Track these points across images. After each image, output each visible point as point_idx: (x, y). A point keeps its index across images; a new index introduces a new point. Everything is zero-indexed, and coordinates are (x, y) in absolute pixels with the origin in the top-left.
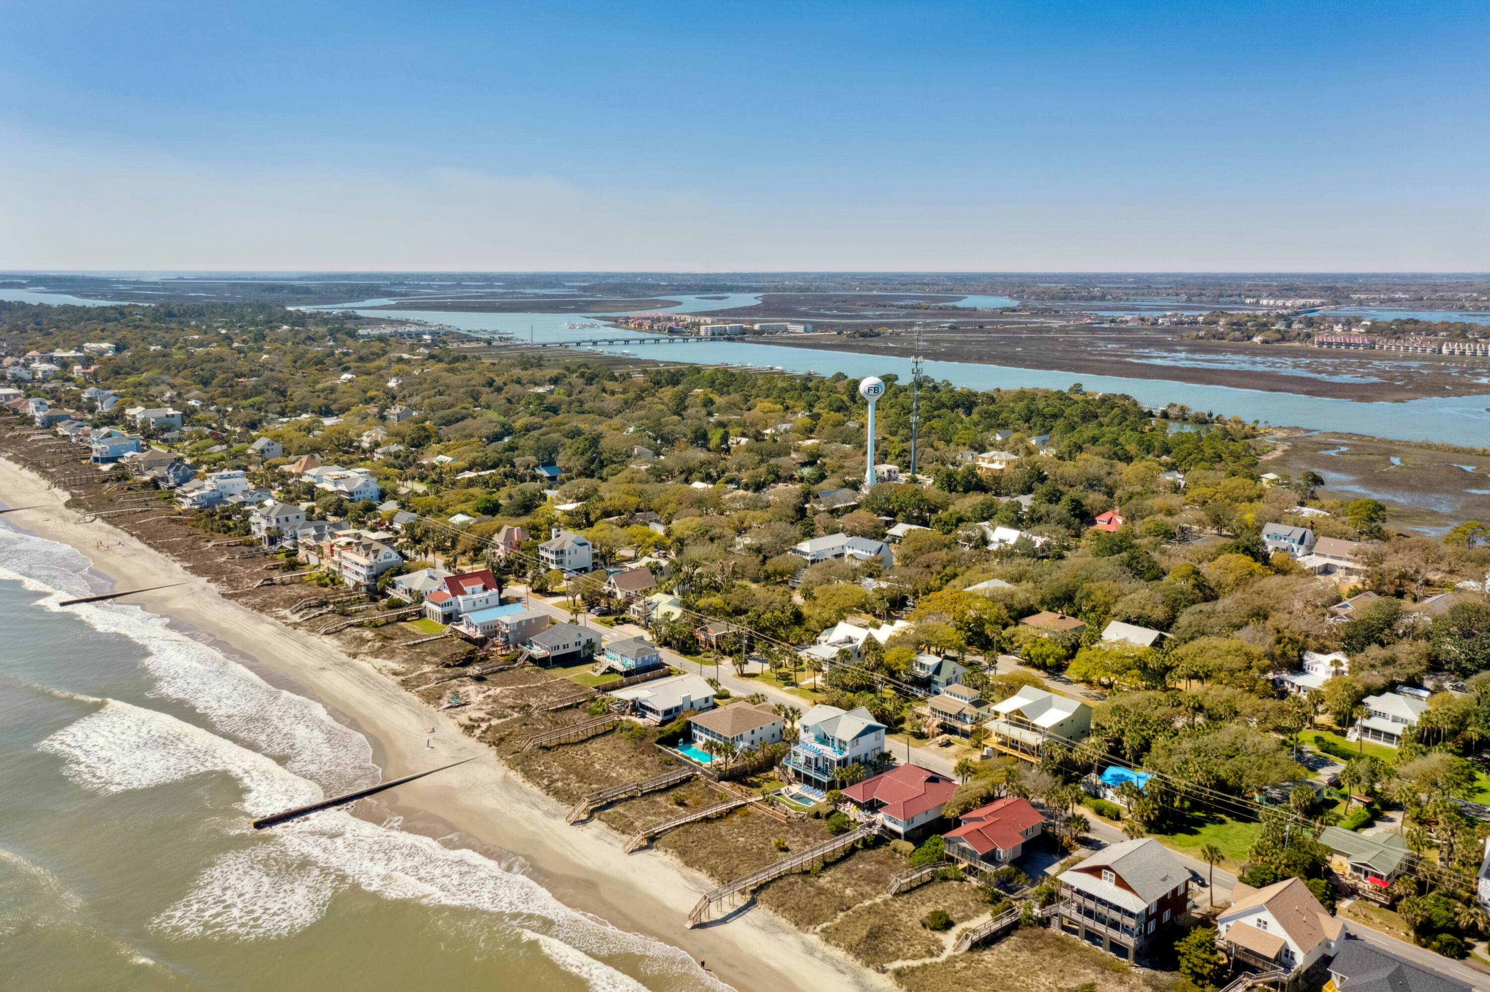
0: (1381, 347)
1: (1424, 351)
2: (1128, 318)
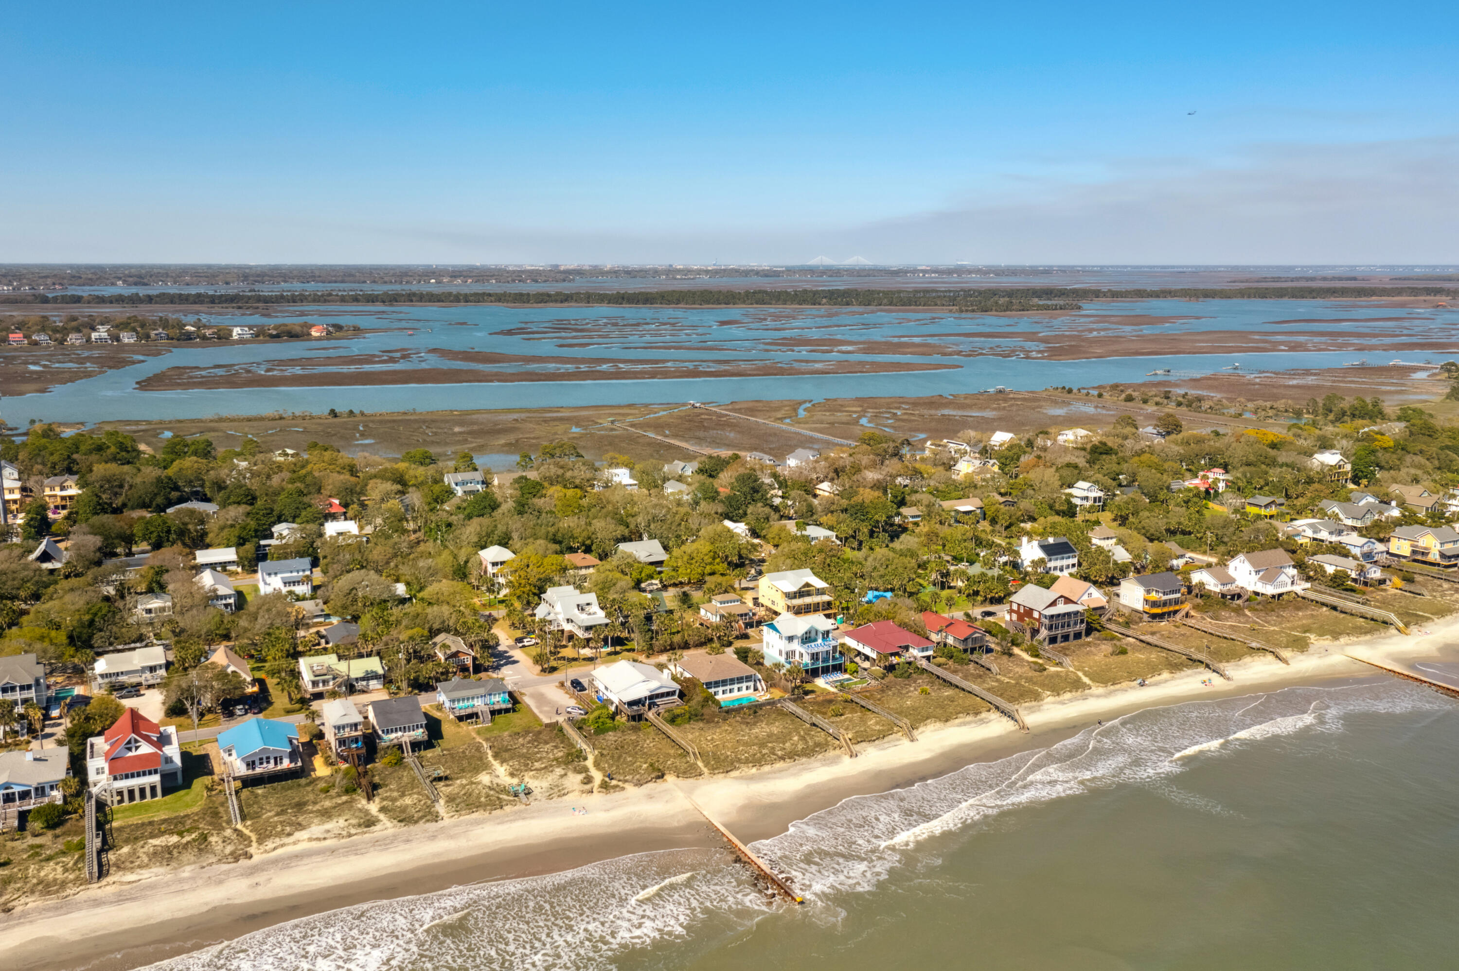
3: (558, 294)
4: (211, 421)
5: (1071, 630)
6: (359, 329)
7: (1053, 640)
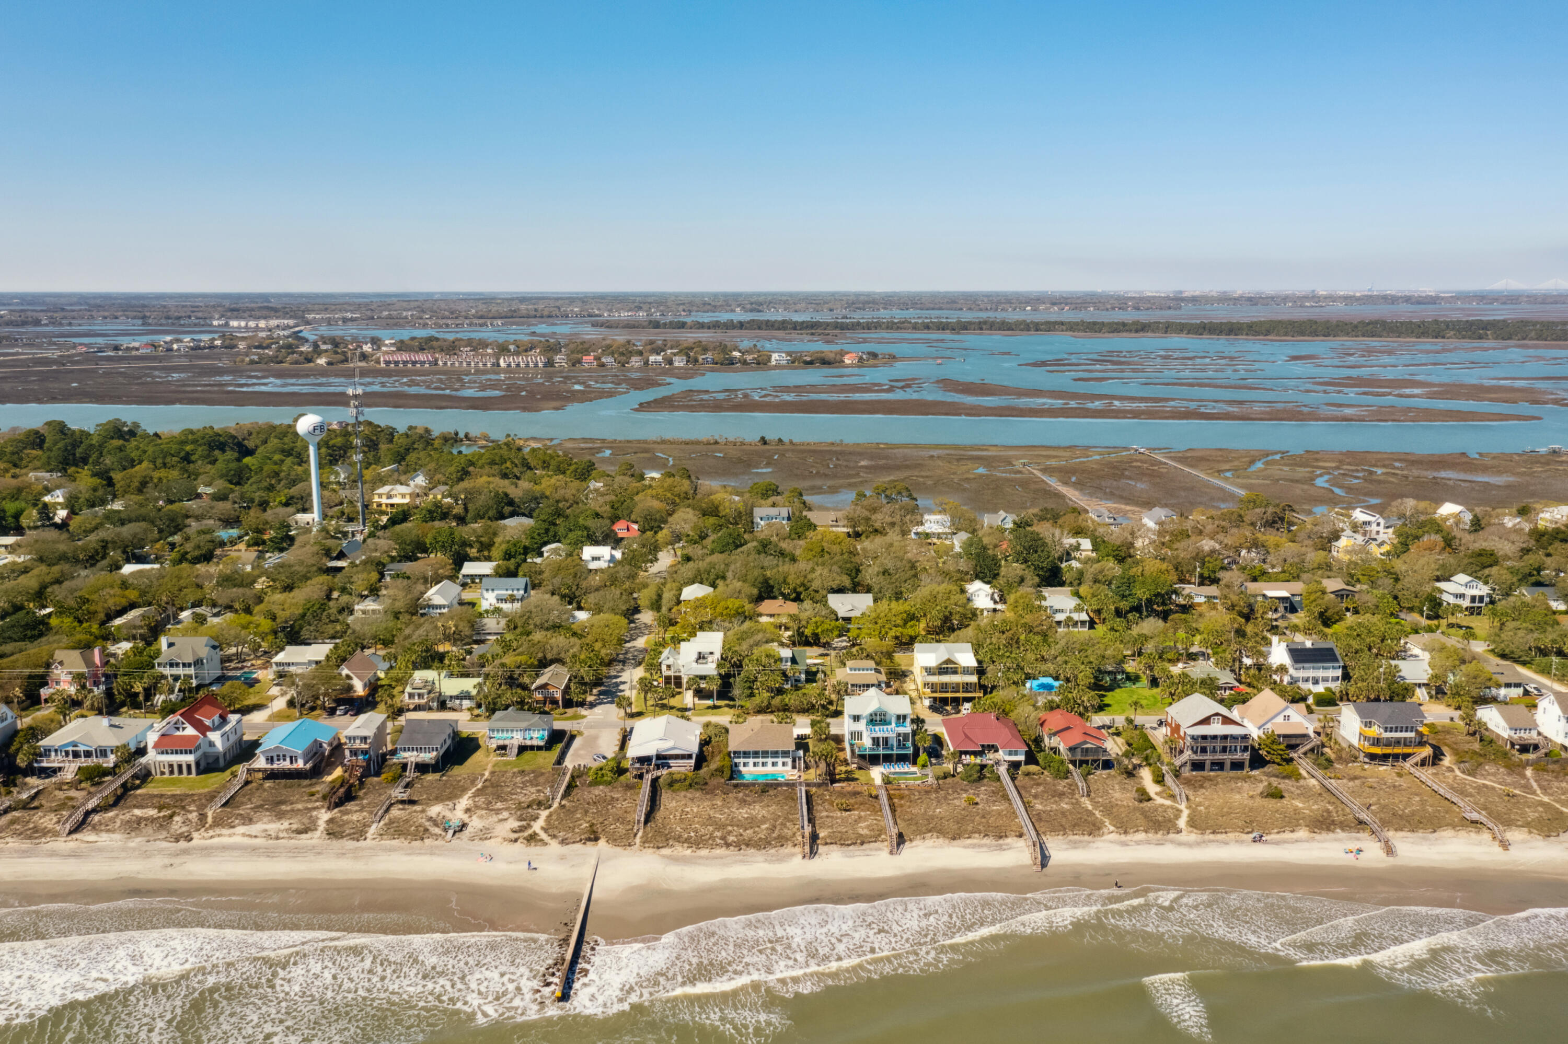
0: (445, 364)
1: (485, 365)
2: (136, 344)
3: (1136, 323)
4: (655, 442)
5: (1227, 757)
6: (894, 357)
7: (1197, 766)
